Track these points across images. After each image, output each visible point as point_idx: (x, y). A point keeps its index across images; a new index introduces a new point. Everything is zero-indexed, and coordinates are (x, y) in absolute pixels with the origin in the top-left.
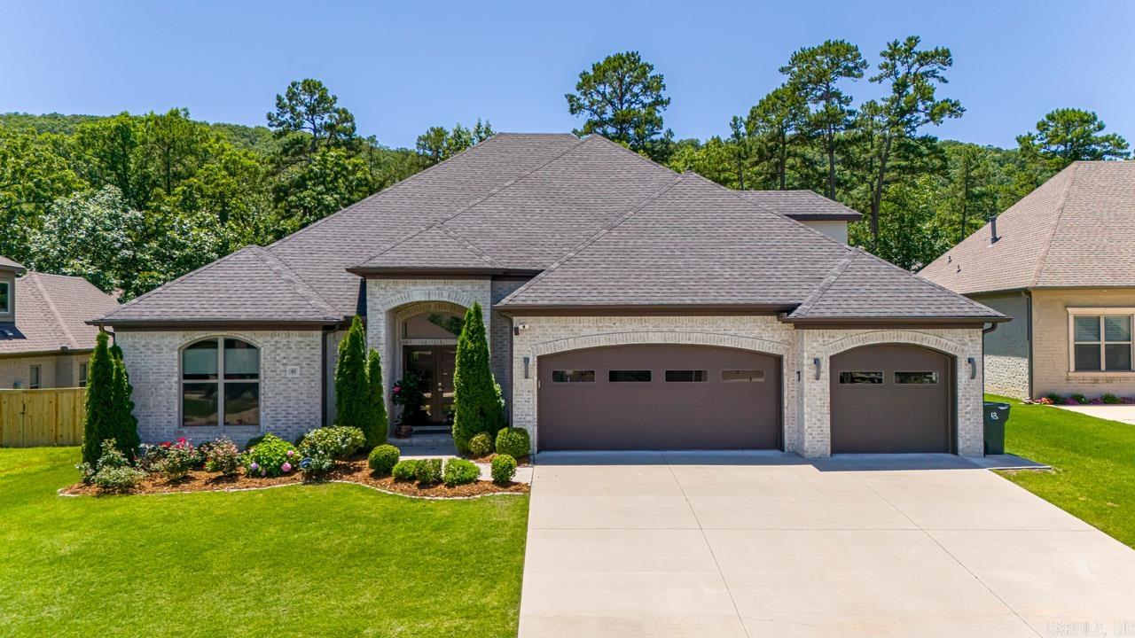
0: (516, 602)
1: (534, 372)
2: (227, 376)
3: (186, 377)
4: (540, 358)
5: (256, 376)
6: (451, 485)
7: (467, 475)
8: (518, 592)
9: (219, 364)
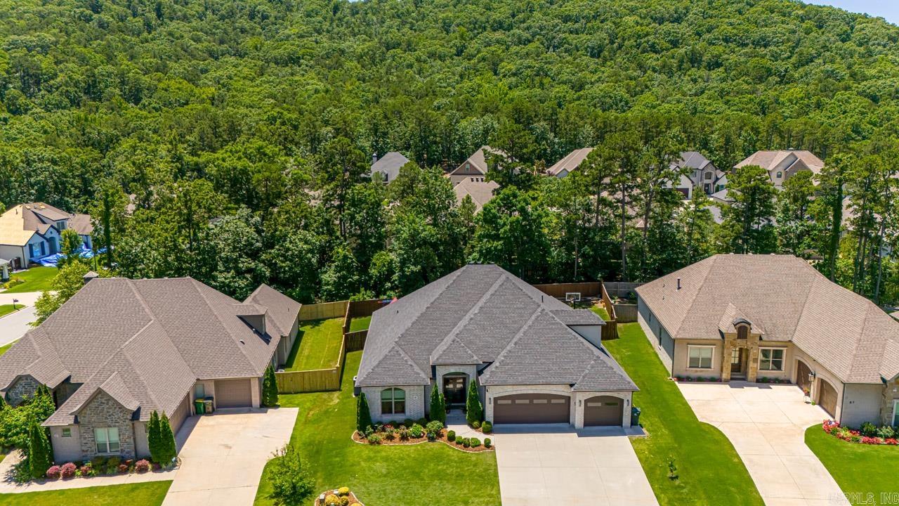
0: (499, 493)
1: (492, 402)
2: (395, 399)
3: (382, 399)
4: (495, 398)
5: (404, 399)
6: (473, 447)
7: (478, 444)
8: (499, 490)
9: (393, 396)
